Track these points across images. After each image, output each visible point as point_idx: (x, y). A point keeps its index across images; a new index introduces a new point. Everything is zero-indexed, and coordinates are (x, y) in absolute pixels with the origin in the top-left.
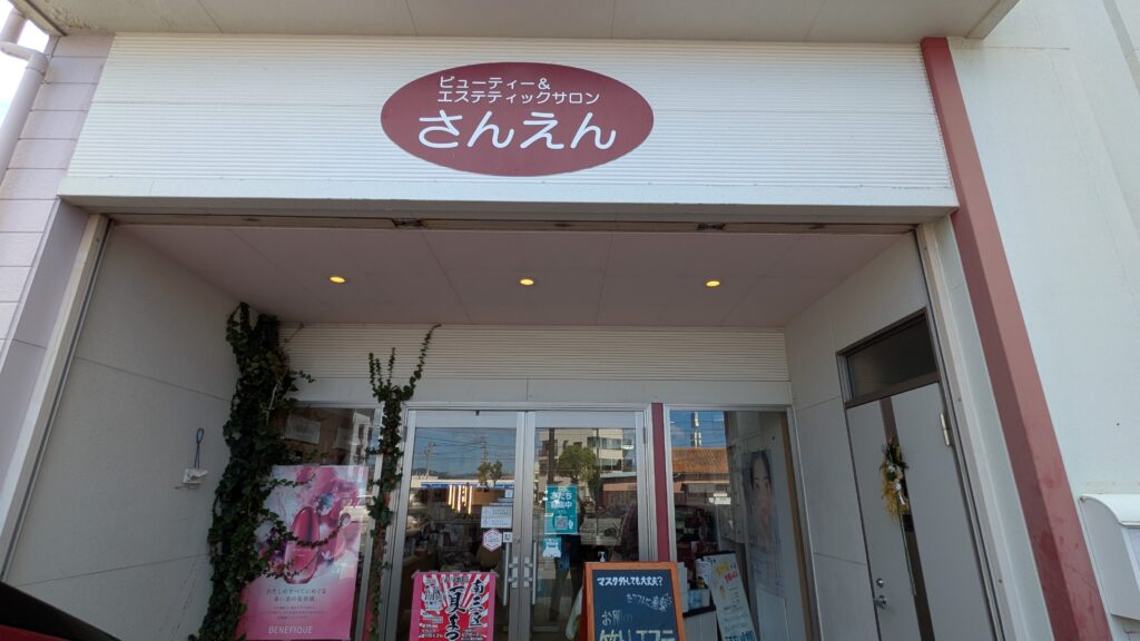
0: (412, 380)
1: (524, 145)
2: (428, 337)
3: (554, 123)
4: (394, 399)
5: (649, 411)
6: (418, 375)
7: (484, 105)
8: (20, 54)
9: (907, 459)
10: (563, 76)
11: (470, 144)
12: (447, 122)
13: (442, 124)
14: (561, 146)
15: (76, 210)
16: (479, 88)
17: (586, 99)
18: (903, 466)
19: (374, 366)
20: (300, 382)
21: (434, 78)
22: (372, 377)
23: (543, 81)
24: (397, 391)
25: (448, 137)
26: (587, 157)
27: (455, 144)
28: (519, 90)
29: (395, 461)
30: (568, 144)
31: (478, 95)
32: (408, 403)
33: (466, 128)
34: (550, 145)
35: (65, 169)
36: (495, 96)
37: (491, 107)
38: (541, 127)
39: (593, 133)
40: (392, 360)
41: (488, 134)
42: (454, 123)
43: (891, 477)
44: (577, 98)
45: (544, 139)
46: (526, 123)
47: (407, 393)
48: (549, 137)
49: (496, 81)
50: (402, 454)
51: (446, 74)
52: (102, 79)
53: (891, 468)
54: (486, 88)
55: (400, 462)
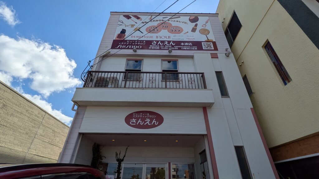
0: (124, 157)
1: (145, 124)
2: (127, 149)
3: (149, 121)
4: (120, 161)
5: (168, 164)
6: (125, 156)
7: (139, 118)
8: (74, 110)
9: (206, 174)
10: (151, 113)
11: (137, 124)
12: (134, 120)
13: (133, 121)
14: (150, 124)
15: (80, 134)
16: (139, 115)
17: (154, 117)
18: (205, 176)
19: (117, 154)
20: (103, 158)
21: (133, 113)
22: (116, 157)
23: (148, 114)
24: (121, 159)
25: (134, 123)
26: (154, 126)
27: (135, 124)
28: (145, 115)
29: (120, 174)
30: (151, 124)
31: (139, 116)
32: (123, 162)
33: (137, 121)
34: (149, 124)
35: (80, 128)
36: (141, 116)
37: (140, 118)
38: (148, 121)
39: (155, 122)
40: (120, 154)
41: (140, 122)
42: (135, 121)
43: (204, 177)
44: (153, 116)
45: (148, 123)
46: (146, 121)
47: (123, 160)
48: (149, 123)
49: (141, 114)
50: (121, 173)
51: (134, 113)
52: (85, 113)
53: (204, 176)
54: (140, 115)
55: (121, 174)
